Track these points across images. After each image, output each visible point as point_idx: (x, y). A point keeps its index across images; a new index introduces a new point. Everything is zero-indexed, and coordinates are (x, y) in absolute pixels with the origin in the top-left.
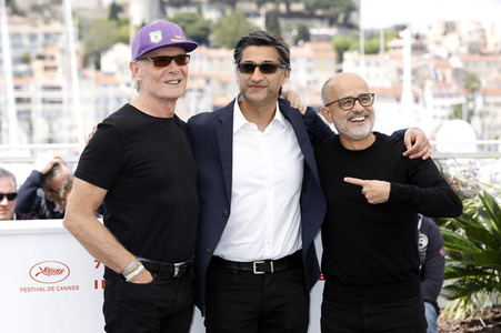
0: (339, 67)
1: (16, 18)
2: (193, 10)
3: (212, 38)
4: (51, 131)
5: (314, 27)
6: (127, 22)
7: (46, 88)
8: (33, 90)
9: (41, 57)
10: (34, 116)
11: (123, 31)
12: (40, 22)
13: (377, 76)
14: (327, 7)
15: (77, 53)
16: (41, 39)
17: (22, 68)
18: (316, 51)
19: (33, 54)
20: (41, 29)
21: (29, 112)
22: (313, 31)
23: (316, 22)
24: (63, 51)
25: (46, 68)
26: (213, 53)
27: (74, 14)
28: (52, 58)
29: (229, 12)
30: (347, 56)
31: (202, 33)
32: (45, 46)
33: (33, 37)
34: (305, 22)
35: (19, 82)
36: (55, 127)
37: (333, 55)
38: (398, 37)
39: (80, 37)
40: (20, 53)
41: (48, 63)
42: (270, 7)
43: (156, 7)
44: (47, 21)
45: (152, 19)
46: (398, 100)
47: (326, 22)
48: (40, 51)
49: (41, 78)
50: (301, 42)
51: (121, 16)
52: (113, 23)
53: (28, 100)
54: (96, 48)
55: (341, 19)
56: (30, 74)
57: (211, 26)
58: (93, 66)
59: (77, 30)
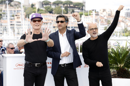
0: (81, 18)
1: (11, 7)
2: (49, 6)
3: (53, 12)
4: (18, 31)
6: (35, 8)
7: (17, 22)
8: (14, 22)
9: (16, 16)
10: (15, 28)
11: (34, 10)
12: (16, 8)
13: (89, 20)
14: (78, 6)
15: (24, 14)
16: (16, 11)
17: (12, 18)
20: (17, 9)
21: (14, 27)
22: (75, 11)
23: (76, 9)
24: (21, 14)
25: (17, 18)
26: (53, 15)
27: (23, 6)
28: (19, 16)
29: (57, 6)
30: (82, 16)
31: (51, 11)
34: (73, 9)
35: (11, 21)
36: (19, 31)
38: (92, 12)
39: (25, 11)
40: (12, 14)
41: (18, 17)
42: (66, 5)
43: (41, 5)
44: (18, 8)
45: (40, 7)
47: (78, 9)
48: (16, 14)
49: (16, 20)
50: (72, 13)
51: (34, 7)
52: (32, 8)
53: (14, 25)
54: (28, 14)
55: (81, 8)
56: (14, 19)
57: (53, 9)
58: (28, 18)
59: (24, 10)
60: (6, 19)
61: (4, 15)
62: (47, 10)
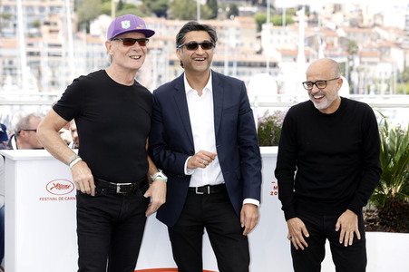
0: (259, 34)
3: (169, 12)
4: (54, 76)
5: (241, 6)
7: (51, 46)
8: (41, 46)
9: (47, 24)
10: (42, 65)
11: (106, 6)
13: (286, 41)
15: (72, 20)
16: (47, 10)
17: (34, 31)
18: (243, 22)
19: (42, 21)
20: (48, 3)
21: (38, 62)
22: (241, 9)
23: (243, 3)
24: (62, 19)
25: (51, 31)
26: (170, 23)
28: (55, 24)
30: (264, 26)
31: (162, 8)
32: (50, 16)
33: (42, 9)
34: (236, 2)
35: (31, 41)
36: (57, 74)
37: (255, 26)
38: (295, 15)
39: (75, 10)
40: (33, 20)
41: (53, 28)
46: (295, 60)
47: (250, 3)
48: (47, 19)
49: (47, 38)
50: (232, 17)
52: (99, 0)
53: (38, 54)
54: (87, 18)
55: (260, 1)
56: (40, 35)
57: (169, 4)
58: (85, 31)
59: (72, 4)
60: (14, 33)
61: (6, 21)
62: (149, 5)
